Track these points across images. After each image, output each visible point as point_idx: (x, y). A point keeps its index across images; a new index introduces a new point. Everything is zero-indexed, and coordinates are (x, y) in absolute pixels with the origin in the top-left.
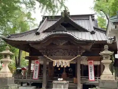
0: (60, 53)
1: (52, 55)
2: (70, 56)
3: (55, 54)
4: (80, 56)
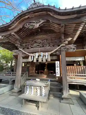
0: (38, 44)
1: (28, 48)
2: (51, 46)
3: (32, 47)
4: (65, 45)
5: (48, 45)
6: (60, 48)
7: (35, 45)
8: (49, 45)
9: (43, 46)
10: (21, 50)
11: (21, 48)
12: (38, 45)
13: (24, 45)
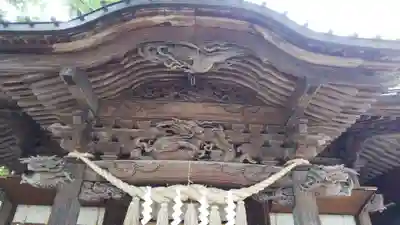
0: (183, 143)
2: (246, 161)
3: (147, 150)
4: (307, 162)
5: (231, 154)
6: (290, 175)
7: (165, 143)
8: (239, 155)
9: (207, 153)
10: (81, 161)
11: (81, 151)
12: (182, 148)
13: (104, 134)
